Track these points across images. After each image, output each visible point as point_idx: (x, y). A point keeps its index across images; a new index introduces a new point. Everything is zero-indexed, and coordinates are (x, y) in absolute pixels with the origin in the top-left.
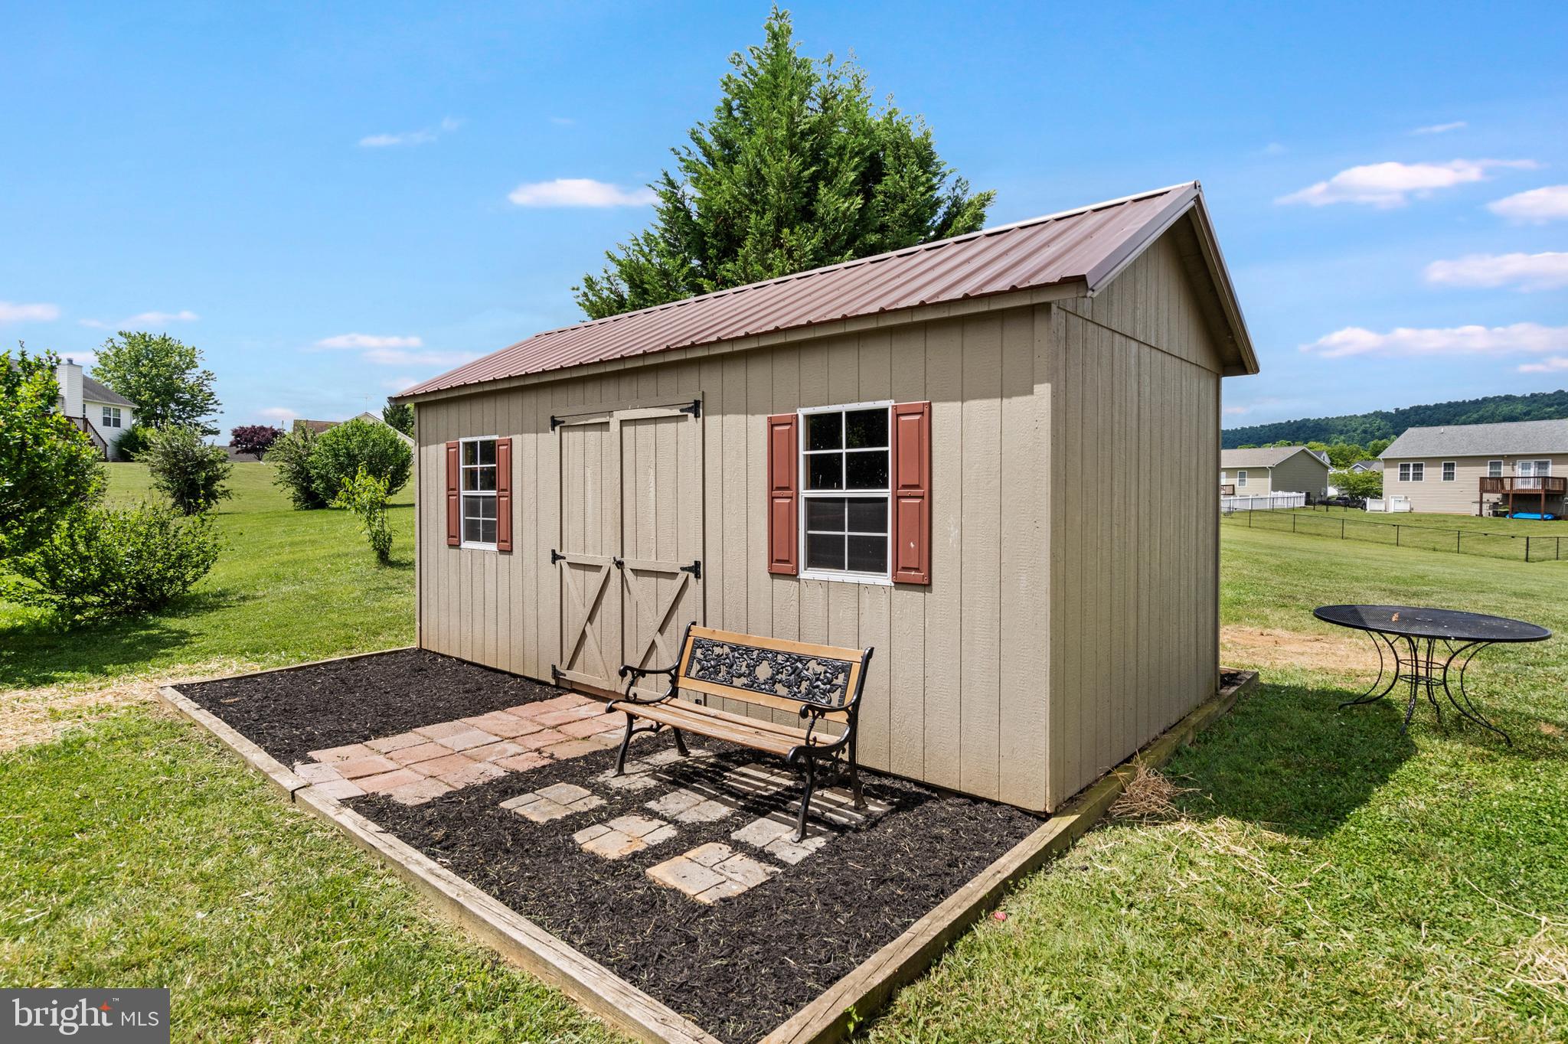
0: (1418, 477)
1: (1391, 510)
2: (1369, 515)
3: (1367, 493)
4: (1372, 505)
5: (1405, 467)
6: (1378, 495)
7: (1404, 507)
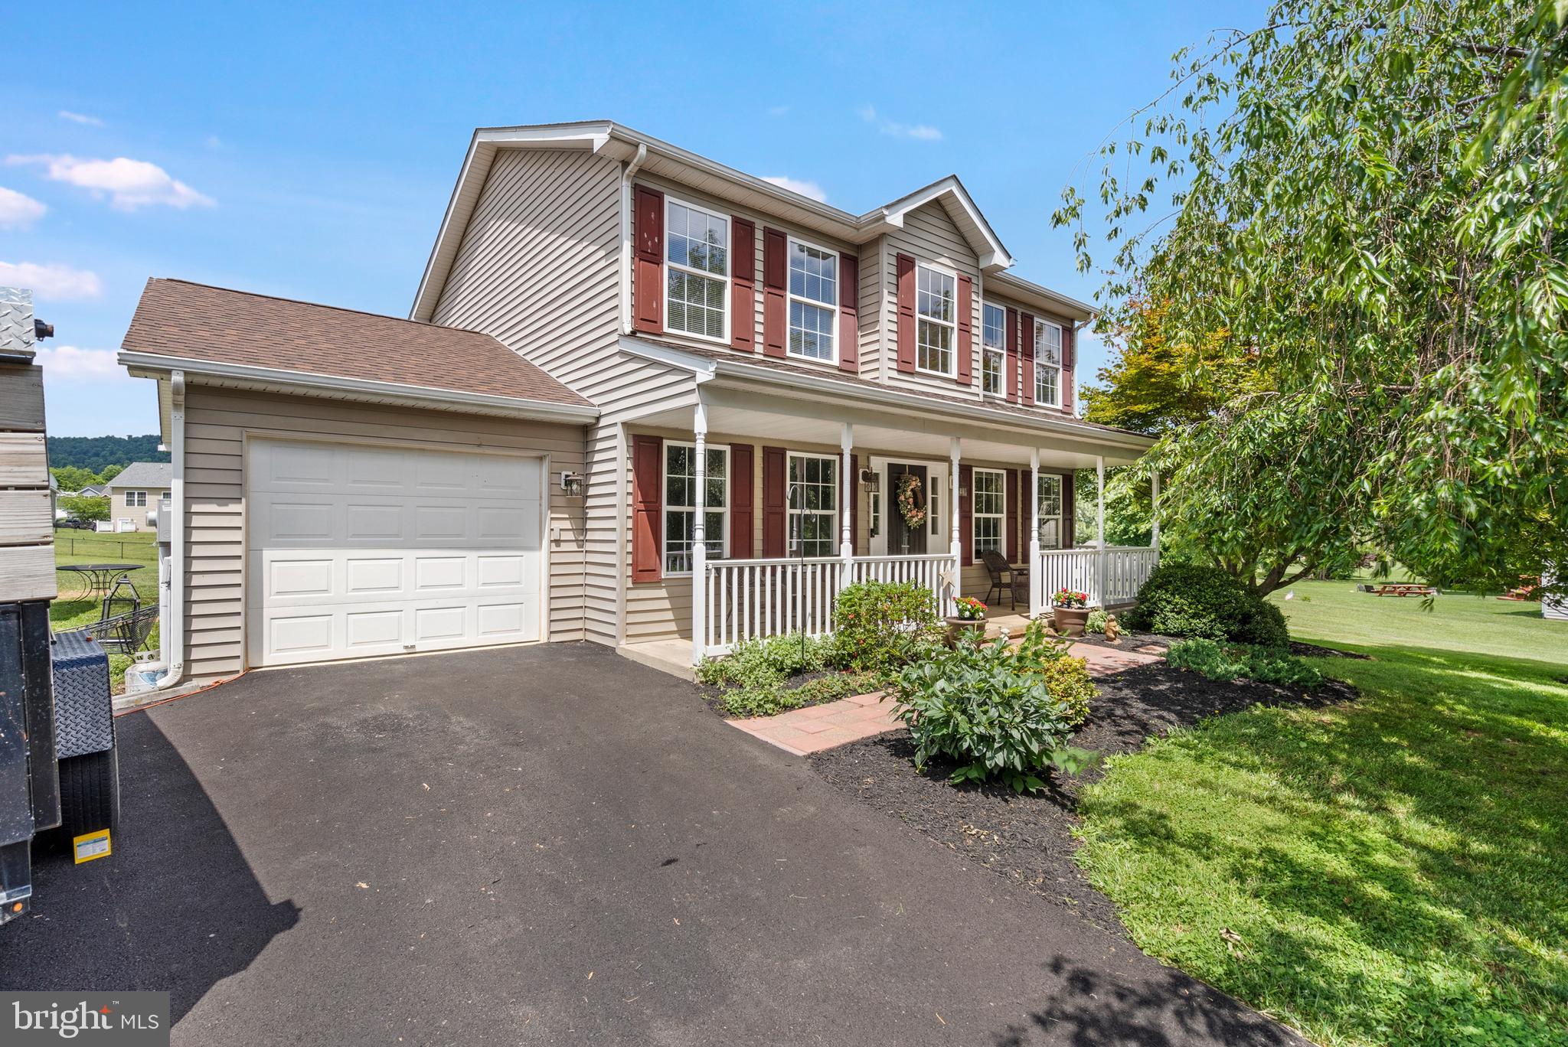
0: (142, 503)
1: (119, 530)
2: (97, 535)
3: (96, 516)
4: (101, 526)
5: (130, 494)
6: (106, 517)
7: (131, 528)
